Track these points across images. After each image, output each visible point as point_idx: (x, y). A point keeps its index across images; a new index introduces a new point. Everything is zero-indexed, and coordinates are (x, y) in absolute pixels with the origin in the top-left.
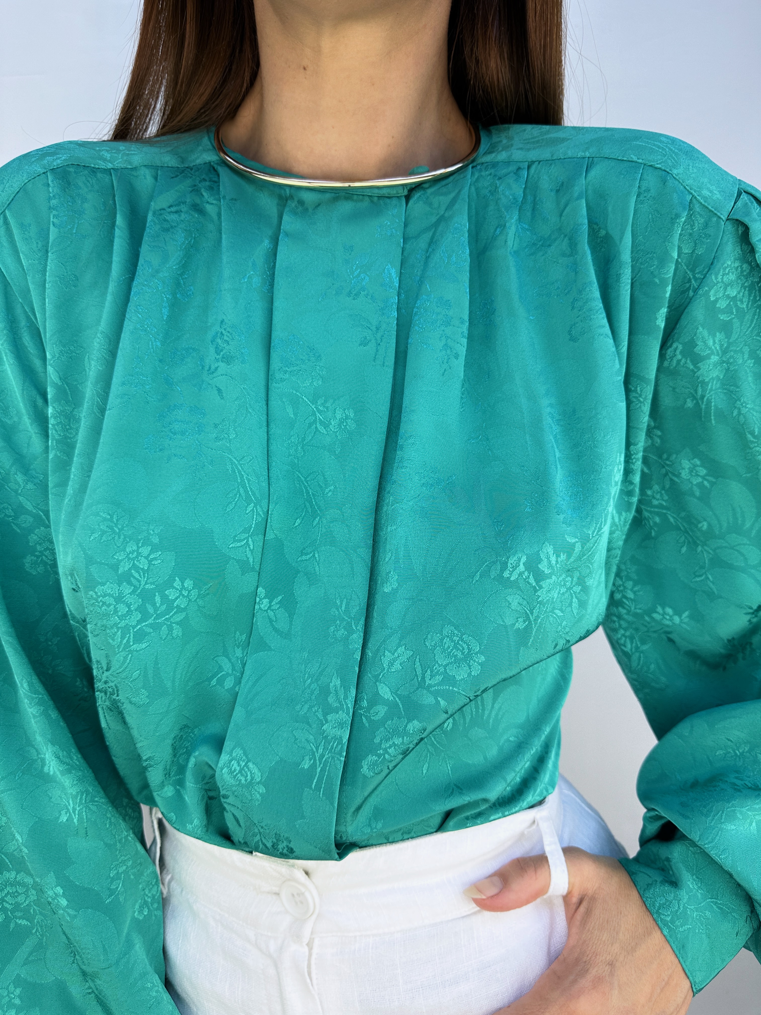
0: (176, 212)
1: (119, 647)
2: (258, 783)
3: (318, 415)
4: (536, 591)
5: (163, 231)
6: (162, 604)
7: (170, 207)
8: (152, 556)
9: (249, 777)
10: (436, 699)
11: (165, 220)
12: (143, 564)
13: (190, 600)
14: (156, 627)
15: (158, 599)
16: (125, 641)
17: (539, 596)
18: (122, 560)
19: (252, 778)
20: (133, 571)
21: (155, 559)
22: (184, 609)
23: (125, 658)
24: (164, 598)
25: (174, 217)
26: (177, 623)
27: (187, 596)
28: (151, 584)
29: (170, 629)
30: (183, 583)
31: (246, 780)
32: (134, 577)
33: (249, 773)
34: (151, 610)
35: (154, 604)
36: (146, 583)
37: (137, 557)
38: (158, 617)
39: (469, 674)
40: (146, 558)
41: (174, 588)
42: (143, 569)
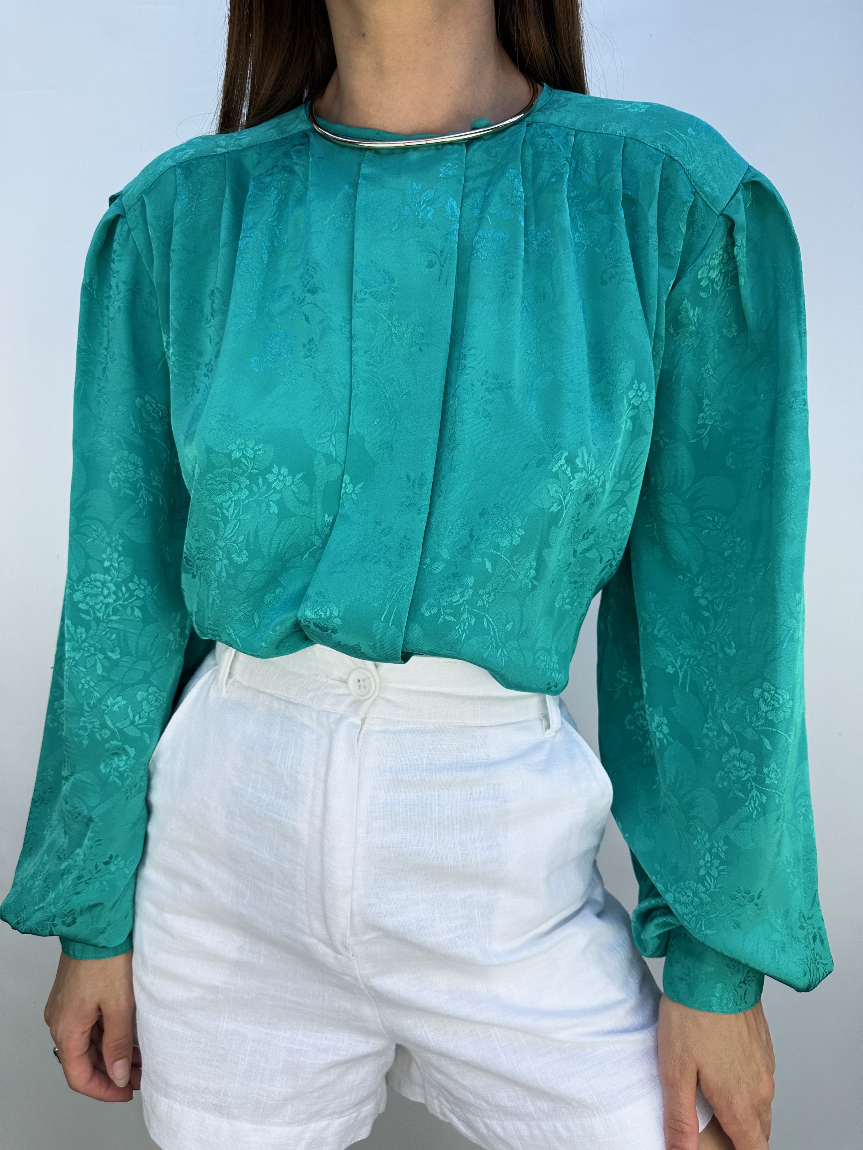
0: (270, 175)
1: (232, 516)
2: (336, 617)
3: (393, 329)
4: (570, 481)
5: (260, 191)
6: (263, 485)
7: (266, 172)
8: (256, 448)
9: (328, 613)
10: (483, 559)
11: (262, 183)
12: (250, 453)
13: (285, 485)
14: (259, 503)
15: (261, 481)
16: (236, 512)
17: (571, 486)
18: (233, 451)
19: (331, 614)
20: (242, 459)
21: (259, 450)
22: (280, 492)
23: (235, 525)
24: (265, 480)
25: (269, 179)
26: (274, 502)
27: (283, 481)
28: (256, 469)
29: (268, 506)
30: (279, 471)
31: (325, 615)
32: (244, 464)
33: (328, 610)
34: (255, 489)
35: (257, 485)
36: (253, 468)
37: (245, 448)
38: (261, 495)
39: (511, 543)
40: (252, 449)
41: (272, 473)
42: (250, 458)
